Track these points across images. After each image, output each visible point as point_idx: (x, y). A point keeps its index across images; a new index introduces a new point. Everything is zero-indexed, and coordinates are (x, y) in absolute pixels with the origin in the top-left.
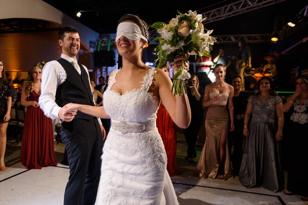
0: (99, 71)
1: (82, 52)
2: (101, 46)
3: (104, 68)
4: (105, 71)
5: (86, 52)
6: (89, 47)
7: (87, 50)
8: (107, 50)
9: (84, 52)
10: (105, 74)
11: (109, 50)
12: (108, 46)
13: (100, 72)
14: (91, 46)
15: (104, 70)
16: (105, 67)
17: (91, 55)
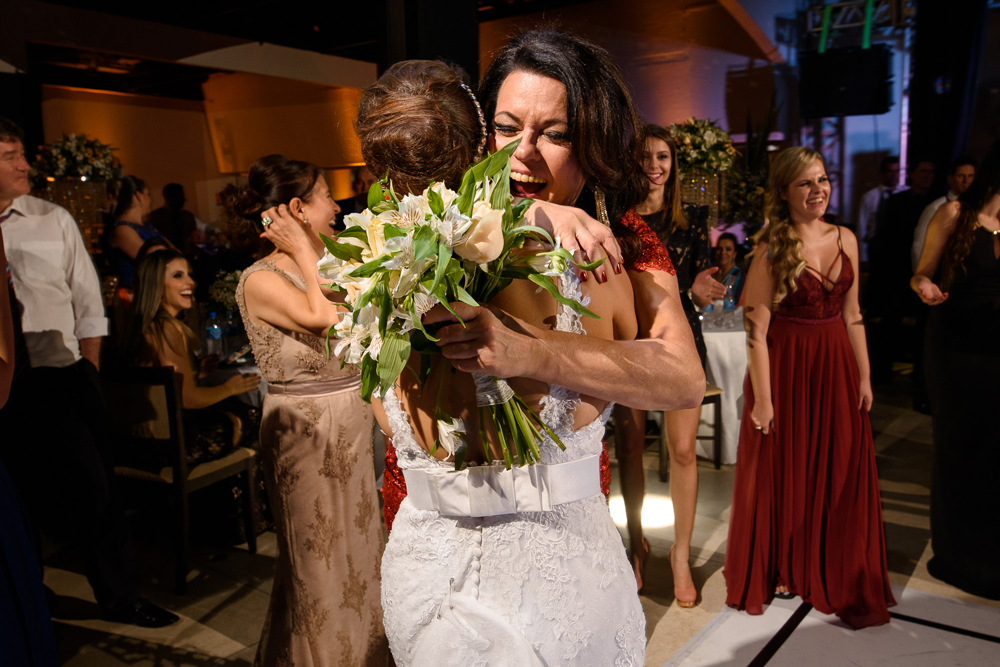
0: (809, 135)
1: (742, 66)
2: (831, 31)
3: (829, 123)
4: (830, 136)
5: (759, 63)
6: (774, 43)
7: (763, 56)
8: (859, 48)
9: (751, 64)
10: (831, 146)
11: (866, 45)
12: (861, 28)
13: (811, 140)
14: (779, 38)
15: (828, 129)
16: (833, 120)
17: (777, 72)
